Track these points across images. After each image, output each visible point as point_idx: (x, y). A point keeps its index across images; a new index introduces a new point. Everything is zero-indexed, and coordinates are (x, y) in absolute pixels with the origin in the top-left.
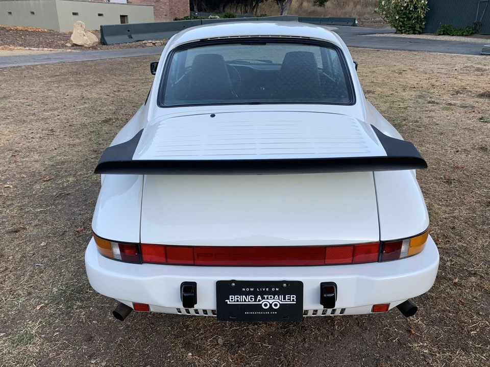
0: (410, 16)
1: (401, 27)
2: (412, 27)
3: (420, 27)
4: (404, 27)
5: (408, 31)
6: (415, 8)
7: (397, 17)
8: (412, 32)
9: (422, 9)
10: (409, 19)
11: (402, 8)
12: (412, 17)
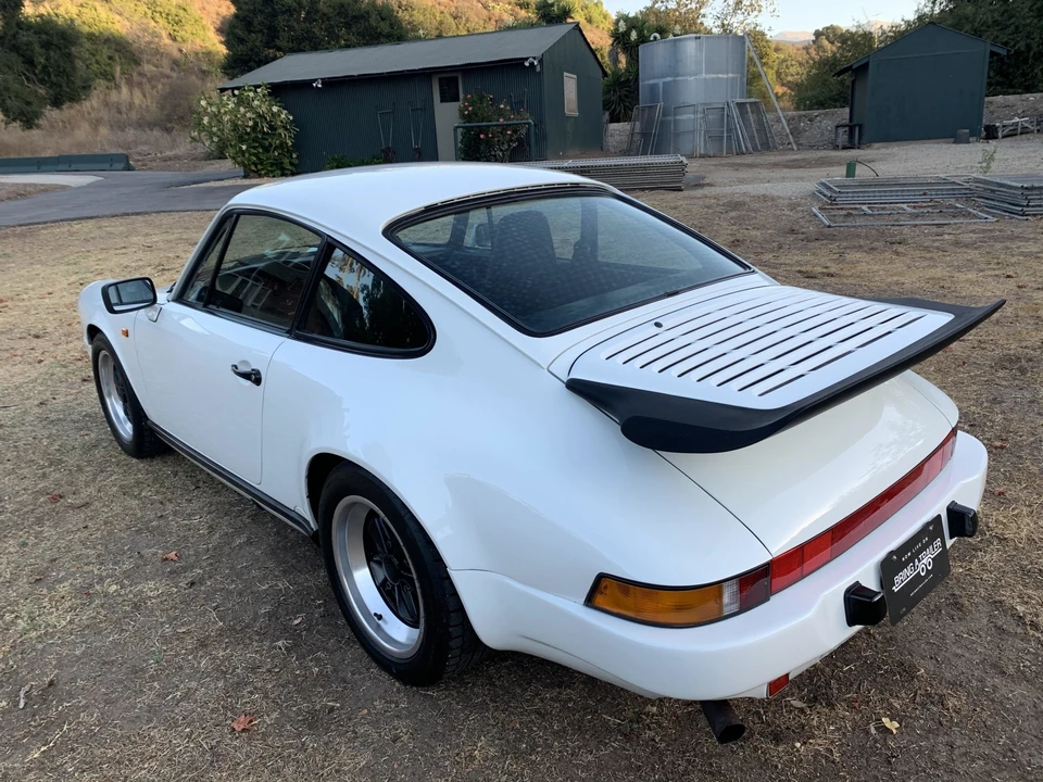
0: (267, 143)
1: (256, 165)
2: (276, 164)
3: (291, 164)
4: (262, 164)
5: (272, 172)
6: (272, 128)
7: (244, 147)
8: (279, 172)
9: (286, 129)
10: (267, 149)
11: (248, 130)
12: (270, 145)
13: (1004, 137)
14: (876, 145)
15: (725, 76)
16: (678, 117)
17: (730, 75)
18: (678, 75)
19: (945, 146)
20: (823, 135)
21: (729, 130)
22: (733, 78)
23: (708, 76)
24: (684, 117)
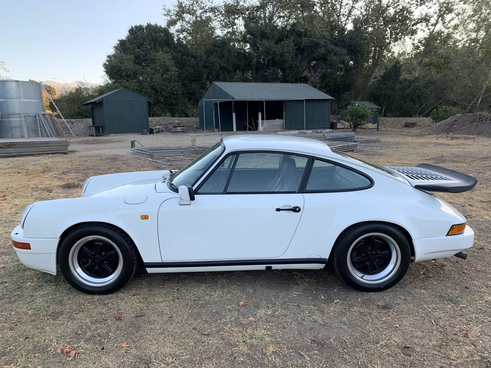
13: (156, 133)
14: (111, 135)
15: (34, 101)
16: (10, 119)
17: (36, 101)
18: (7, 98)
19: (136, 135)
20: (80, 130)
21: (41, 127)
22: (38, 102)
23: (25, 100)
24: (14, 119)
